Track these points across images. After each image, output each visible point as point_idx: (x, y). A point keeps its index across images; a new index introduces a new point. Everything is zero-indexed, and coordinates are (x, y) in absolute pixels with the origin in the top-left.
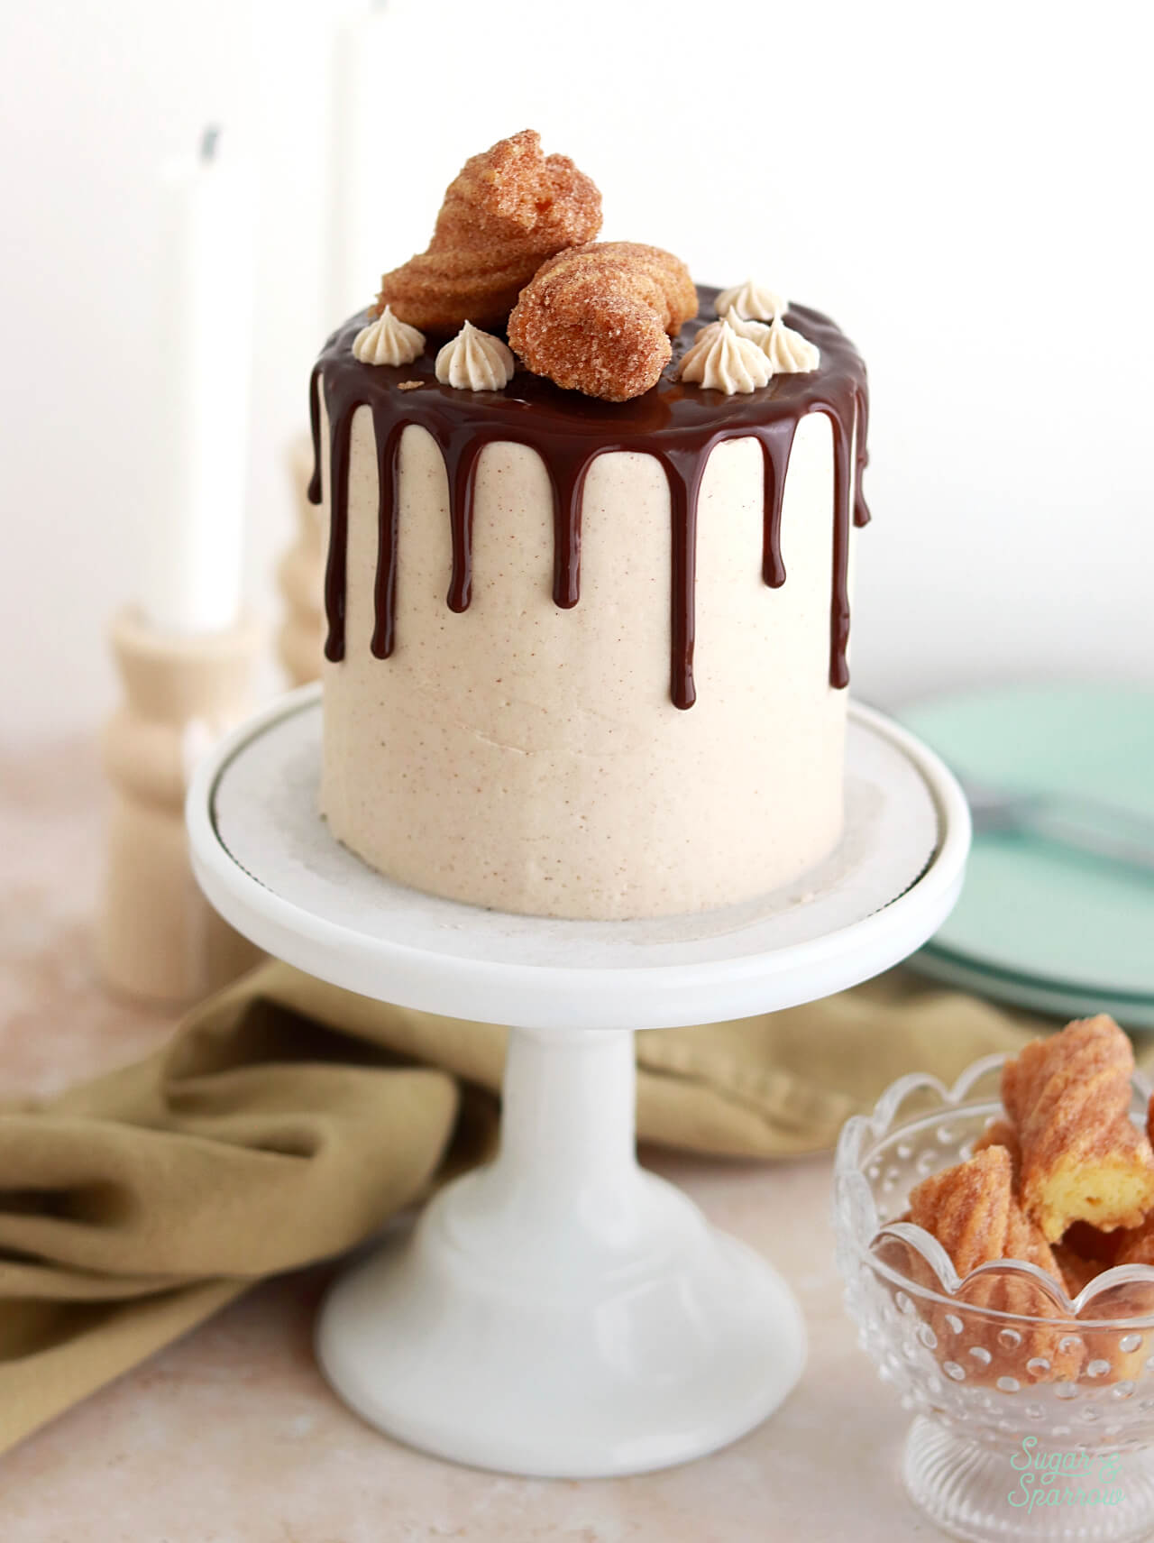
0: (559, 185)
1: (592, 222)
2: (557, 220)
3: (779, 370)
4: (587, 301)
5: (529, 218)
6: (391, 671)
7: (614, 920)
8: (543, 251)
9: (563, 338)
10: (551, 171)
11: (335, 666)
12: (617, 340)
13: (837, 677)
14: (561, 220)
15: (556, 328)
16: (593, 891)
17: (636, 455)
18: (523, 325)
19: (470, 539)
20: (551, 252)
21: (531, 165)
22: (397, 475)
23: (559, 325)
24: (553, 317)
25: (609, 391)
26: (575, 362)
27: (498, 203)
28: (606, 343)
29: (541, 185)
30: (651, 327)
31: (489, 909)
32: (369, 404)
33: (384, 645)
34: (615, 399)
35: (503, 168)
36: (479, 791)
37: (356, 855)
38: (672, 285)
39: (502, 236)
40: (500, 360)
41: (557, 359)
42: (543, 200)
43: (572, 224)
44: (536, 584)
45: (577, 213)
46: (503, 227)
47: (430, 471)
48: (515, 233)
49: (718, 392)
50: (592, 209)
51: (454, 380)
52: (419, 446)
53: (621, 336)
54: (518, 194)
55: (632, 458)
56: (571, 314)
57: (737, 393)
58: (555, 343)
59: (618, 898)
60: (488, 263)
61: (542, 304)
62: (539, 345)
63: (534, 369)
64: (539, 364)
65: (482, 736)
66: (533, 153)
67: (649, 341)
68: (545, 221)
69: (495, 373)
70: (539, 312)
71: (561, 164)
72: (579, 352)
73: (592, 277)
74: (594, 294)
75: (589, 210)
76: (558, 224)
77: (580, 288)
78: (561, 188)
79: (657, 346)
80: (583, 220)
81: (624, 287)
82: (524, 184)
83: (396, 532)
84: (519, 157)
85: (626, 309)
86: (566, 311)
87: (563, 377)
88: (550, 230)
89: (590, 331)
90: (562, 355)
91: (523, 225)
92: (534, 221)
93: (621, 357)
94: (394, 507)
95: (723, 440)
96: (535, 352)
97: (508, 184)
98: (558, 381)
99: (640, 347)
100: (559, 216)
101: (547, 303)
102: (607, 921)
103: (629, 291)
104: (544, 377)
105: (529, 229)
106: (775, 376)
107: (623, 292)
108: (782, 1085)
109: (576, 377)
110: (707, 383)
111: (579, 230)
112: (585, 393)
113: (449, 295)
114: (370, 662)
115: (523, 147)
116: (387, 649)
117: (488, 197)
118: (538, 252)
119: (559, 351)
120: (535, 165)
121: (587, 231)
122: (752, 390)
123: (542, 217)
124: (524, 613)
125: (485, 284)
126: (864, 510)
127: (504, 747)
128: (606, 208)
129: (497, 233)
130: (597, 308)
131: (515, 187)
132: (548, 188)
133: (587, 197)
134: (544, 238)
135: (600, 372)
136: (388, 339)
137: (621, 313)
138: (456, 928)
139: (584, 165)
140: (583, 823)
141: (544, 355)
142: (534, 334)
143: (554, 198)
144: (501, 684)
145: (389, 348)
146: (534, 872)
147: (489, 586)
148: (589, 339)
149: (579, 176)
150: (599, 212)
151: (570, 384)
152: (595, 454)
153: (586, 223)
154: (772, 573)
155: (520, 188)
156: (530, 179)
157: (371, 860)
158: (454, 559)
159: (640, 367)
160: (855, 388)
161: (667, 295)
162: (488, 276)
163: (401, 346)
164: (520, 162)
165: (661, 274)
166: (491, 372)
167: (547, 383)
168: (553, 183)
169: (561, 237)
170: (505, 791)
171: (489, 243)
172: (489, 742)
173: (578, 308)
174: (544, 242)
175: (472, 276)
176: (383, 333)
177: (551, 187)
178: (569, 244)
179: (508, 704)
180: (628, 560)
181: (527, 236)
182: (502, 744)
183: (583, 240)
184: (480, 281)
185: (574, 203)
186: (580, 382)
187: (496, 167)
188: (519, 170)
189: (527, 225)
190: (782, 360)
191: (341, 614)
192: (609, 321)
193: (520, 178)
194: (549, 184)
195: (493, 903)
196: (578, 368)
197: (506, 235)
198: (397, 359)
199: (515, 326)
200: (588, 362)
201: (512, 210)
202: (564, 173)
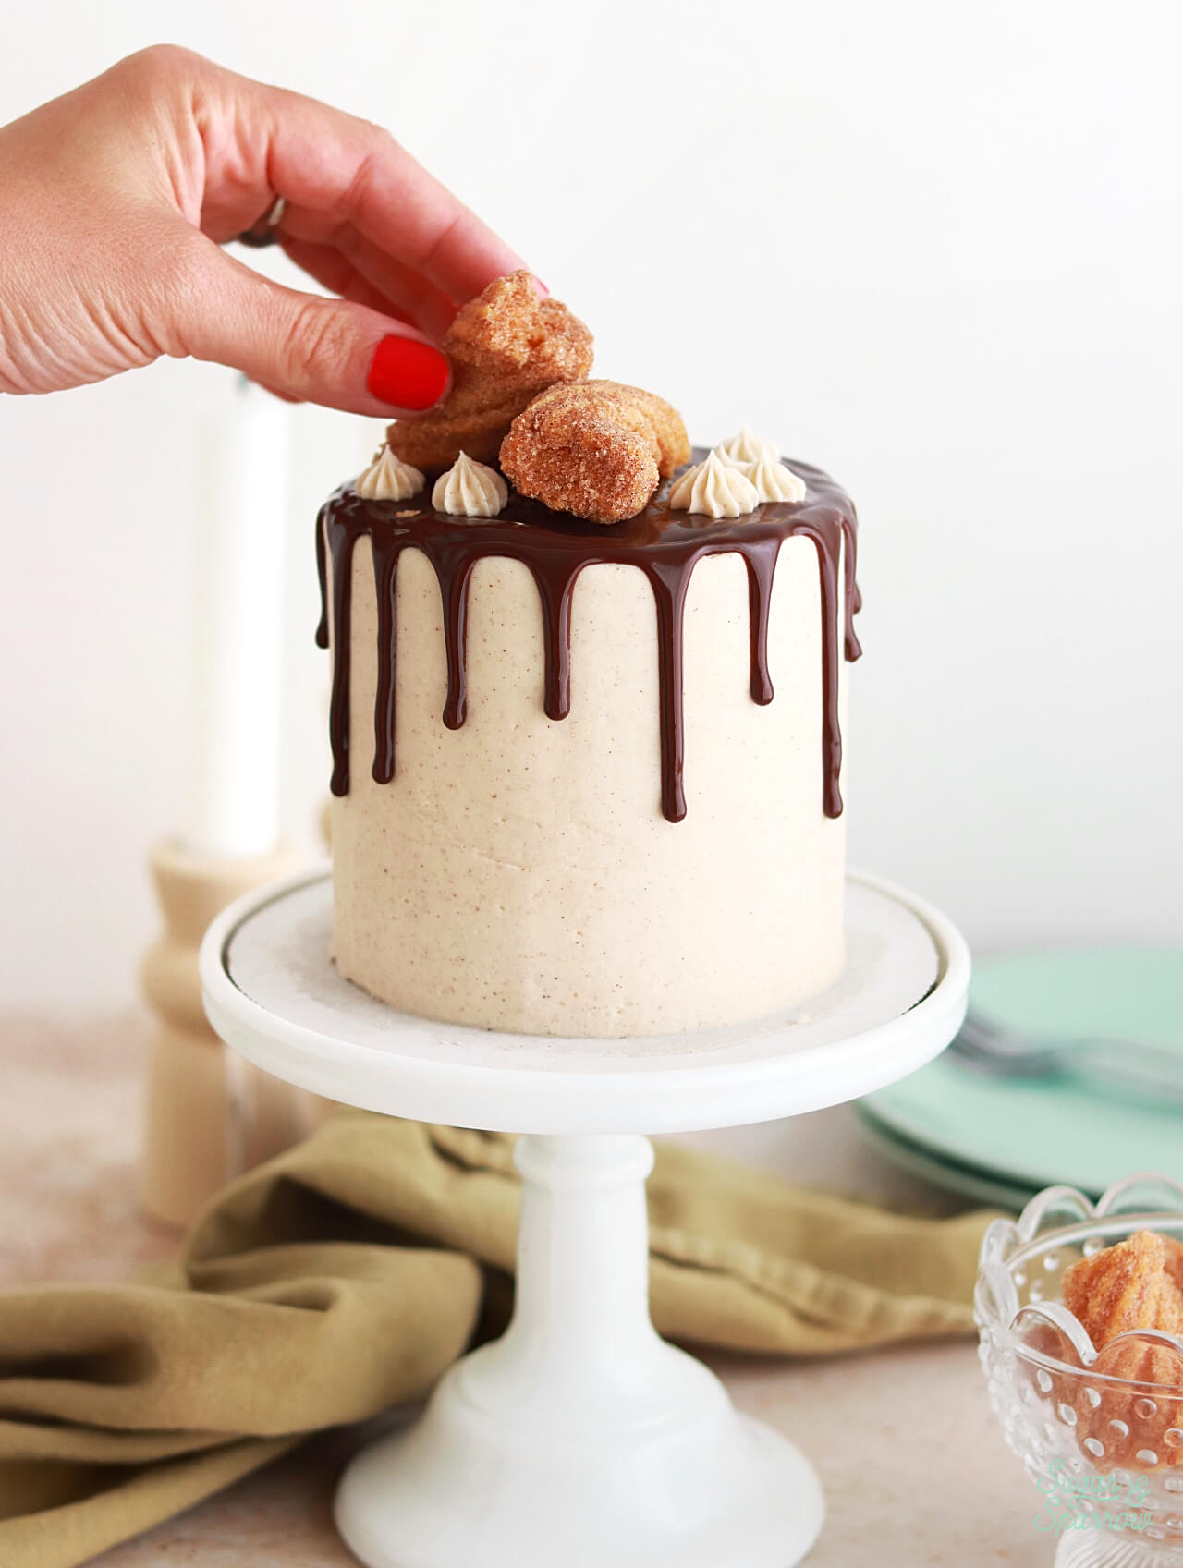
0: (552, 325)
1: (583, 359)
2: (549, 355)
3: (765, 499)
4: (574, 423)
5: (521, 353)
6: (392, 796)
7: (612, 1038)
8: (536, 386)
9: (552, 460)
10: (545, 313)
11: (342, 800)
12: (604, 461)
13: (831, 806)
14: (553, 355)
15: (546, 451)
16: (590, 1009)
17: (623, 567)
18: (514, 448)
19: (465, 656)
20: (544, 386)
21: (523, 302)
22: (395, 599)
23: (548, 449)
24: (542, 441)
25: (597, 512)
26: (564, 483)
27: (491, 337)
28: (594, 464)
29: (534, 325)
30: (637, 448)
31: (489, 1030)
32: (369, 533)
33: (384, 770)
34: (603, 520)
35: (495, 303)
36: (478, 910)
37: (363, 989)
38: (662, 422)
39: (497, 374)
40: (493, 487)
41: (548, 481)
42: (536, 338)
43: (563, 357)
44: (528, 698)
45: (569, 350)
46: (496, 363)
47: (425, 591)
48: (509, 370)
49: (705, 516)
50: (583, 347)
51: (449, 506)
52: (415, 568)
53: (607, 456)
54: (511, 330)
55: (618, 569)
56: (560, 436)
57: (723, 518)
58: (545, 465)
59: (614, 1014)
60: (484, 402)
61: (532, 428)
62: (529, 468)
63: (525, 491)
64: (530, 485)
65: (480, 854)
66: (525, 291)
67: (635, 461)
68: (537, 357)
69: (489, 501)
70: (529, 435)
71: (555, 308)
72: (568, 474)
73: (581, 404)
74: (582, 417)
75: (580, 348)
76: (550, 359)
77: (569, 412)
78: (554, 328)
79: (643, 467)
80: (574, 356)
81: (612, 415)
82: (516, 320)
83: (395, 656)
84: (511, 293)
85: (613, 431)
86: (555, 434)
87: (552, 499)
88: (542, 365)
89: (579, 453)
90: (551, 477)
91: (515, 360)
92: (526, 356)
93: (608, 477)
94: (393, 631)
95: (707, 555)
96: (525, 475)
97: (501, 318)
98: (548, 503)
99: (626, 467)
100: (550, 351)
101: (536, 426)
102: (604, 1038)
103: (617, 420)
104: (535, 499)
105: (522, 363)
106: (761, 505)
107: (612, 420)
108: (809, 1278)
109: (564, 497)
110: (694, 508)
111: (571, 365)
112: (575, 514)
113: (447, 434)
114: (373, 790)
115: (515, 285)
116: (388, 775)
117: (481, 333)
118: (532, 387)
119: (549, 473)
120: (527, 302)
121: (578, 367)
122: (738, 515)
123: (534, 353)
124: (517, 727)
125: (481, 422)
126: (855, 643)
127: (500, 864)
128: (597, 348)
129: (493, 372)
130: (585, 430)
131: (508, 322)
132: (541, 327)
133: (578, 337)
134: (536, 373)
135: (589, 493)
136: (388, 476)
137: (607, 434)
138: (455, 1044)
139: (576, 309)
140: (579, 938)
141: (534, 477)
142: (524, 457)
143: (546, 336)
144: (497, 799)
145: (389, 484)
146: (532, 990)
147: (483, 702)
148: (577, 461)
149: (571, 319)
150: (590, 350)
151: (560, 505)
152: (582, 564)
153: (577, 360)
154: (760, 691)
155: (512, 324)
156: (522, 316)
157: (376, 991)
158: (449, 677)
159: (627, 487)
160: (841, 520)
161: (658, 432)
162: (485, 414)
163: (400, 482)
164: (512, 299)
165: (651, 410)
166: (484, 497)
167: (538, 504)
168: (546, 324)
169: (552, 371)
170: (502, 908)
171: (485, 382)
172: (486, 860)
173: (566, 430)
174: (537, 377)
175: (469, 416)
176: (383, 469)
177: (544, 326)
178: (561, 378)
179: (503, 820)
180: (617, 672)
181: (521, 371)
182: (499, 861)
183: (575, 375)
184: (476, 419)
185: (565, 340)
186: (569, 502)
187: (489, 302)
188: (511, 306)
189: (519, 359)
190: (768, 491)
191: (345, 747)
192: (595, 442)
193: (513, 314)
194: (542, 323)
195: (493, 1025)
196: (567, 489)
197: (501, 373)
198: (396, 493)
199: (506, 450)
200: (576, 483)
201: (505, 344)
202: (557, 315)
